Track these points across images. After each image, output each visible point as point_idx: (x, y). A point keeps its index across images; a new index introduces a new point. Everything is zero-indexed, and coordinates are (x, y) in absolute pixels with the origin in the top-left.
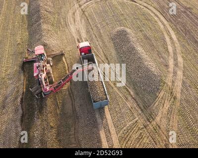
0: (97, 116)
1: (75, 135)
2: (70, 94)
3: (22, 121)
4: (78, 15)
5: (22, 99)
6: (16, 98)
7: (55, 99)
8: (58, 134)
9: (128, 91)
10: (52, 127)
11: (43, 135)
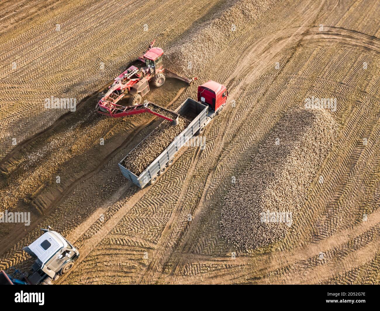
0: (121, 189)
1: (76, 181)
2: (131, 135)
3: (62, 118)
4: (284, 45)
5: (88, 97)
6: (85, 92)
7: (111, 126)
8: (66, 164)
9: (197, 202)
10: (70, 151)
11: (56, 149)
